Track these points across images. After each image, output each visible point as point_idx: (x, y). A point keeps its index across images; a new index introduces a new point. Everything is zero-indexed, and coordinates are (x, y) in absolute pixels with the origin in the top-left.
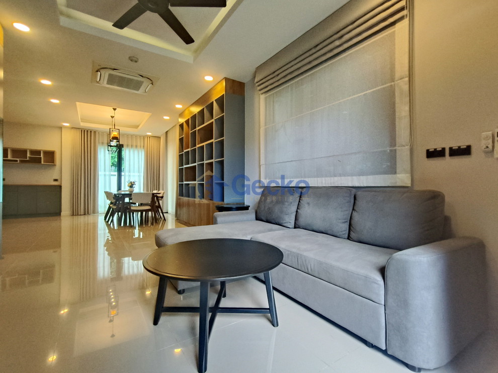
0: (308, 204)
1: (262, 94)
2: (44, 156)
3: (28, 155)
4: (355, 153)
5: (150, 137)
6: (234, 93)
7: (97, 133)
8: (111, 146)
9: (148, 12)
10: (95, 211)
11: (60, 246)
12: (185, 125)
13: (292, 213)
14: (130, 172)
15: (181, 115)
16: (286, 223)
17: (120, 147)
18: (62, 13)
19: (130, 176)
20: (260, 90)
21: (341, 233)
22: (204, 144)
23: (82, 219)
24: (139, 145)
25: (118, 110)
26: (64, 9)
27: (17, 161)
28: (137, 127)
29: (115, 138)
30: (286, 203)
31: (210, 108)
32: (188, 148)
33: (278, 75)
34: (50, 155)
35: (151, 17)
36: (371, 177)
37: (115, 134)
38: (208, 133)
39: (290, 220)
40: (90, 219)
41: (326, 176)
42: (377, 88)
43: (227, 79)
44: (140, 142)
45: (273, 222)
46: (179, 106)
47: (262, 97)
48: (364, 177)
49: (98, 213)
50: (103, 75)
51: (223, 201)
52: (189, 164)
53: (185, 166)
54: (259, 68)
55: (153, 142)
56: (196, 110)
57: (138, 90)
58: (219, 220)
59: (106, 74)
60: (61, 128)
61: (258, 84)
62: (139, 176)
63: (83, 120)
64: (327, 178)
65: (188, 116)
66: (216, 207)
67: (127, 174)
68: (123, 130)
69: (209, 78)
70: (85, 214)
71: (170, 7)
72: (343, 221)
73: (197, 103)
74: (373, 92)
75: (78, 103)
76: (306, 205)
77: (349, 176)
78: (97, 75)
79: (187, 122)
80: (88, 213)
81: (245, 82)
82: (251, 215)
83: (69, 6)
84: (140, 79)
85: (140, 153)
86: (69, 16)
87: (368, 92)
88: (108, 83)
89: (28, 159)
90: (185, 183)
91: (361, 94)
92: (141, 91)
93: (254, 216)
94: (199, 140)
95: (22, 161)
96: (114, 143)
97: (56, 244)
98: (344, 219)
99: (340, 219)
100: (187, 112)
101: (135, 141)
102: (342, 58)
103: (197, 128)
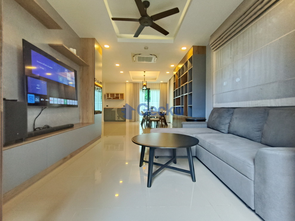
0: (236, 118)
1: (214, 51)
2: (120, 96)
3: (115, 96)
4: (273, 82)
5: (162, 83)
6: (198, 53)
7: (139, 84)
8: (144, 90)
9: (145, 27)
10: (138, 120)
11: (126, 135)
12: (176, 75)
13: (226, 124)
14: (153, 102)
15: (174, 70)
16: (222, 130)
17: (148, 90)
18: (118, 37)
19: (153, 104)
20: (213, 49)
21: (255, 138)
22: (184, 85)
23: (133, 123)
24: (157, 88)
25: (146, 72)
26: (119, 35)
27: (111, 98)
28: (155, 79)
29: (144, 86)
30: (223, 118)
31: (186, 64)
32: (177, 88)
33: (223, 37)
34: (122, 95)
35: (148, 29)
36: (284, 100)
37: (145, 84)
38: (185, 78)
39: (225, 128)
40: (136, 123)
41: (252, 100)
42: (290, 32)
43: (193, 46)
44: (158, 87)
45: (215, 129)
46: (172, 66)
47: (215, 53)
48: (279, 99)
49: (139, 121)
50: (136, 57)
51: (192, 116)
52: (177, 96)
53: (176, 98)
54: (212, 36)
55: (164, 85)
56: (180, 66)
57: (151, 61)
58: (184, 126)
59: (137, 57)
60: (126, 83)
61: (212, 45)
62: (157, 104)
63: (133, 79)
64: (253, 101)
65: (177, 71)
66: (186, 119)
67: (152, 103)
68: (148, 81)
69: (184, 48)
70: (134, 122)
71: (153, 22)
72: (258, 130)
73: (181, 62)
74: (287, 35)
75: (130, 72)
76: (235, 119)
77: (268, 99)
78: (134, 58)
79: (177, 73)
80: (136, 121)
81: (206, 46)
82: (204, 124)
83: (120, 33)
84: (151, 56)
85: (158, 91)
86: (121, 37)
87: (283, 36)
88: (138, 61)
89: (115, 97)
90: (176, 106)
91: (277, 39)
92: (153, 61)
93: (206, 125)
94: (182, 83)
95: (113, 98)
96: (145, 88)
97: (124, 133)
98: (259, 129)
99: (255, 129)
100: (177, 68)
101: (155, 86)
102: (264, 16)
103: (181, 76)
